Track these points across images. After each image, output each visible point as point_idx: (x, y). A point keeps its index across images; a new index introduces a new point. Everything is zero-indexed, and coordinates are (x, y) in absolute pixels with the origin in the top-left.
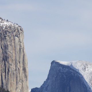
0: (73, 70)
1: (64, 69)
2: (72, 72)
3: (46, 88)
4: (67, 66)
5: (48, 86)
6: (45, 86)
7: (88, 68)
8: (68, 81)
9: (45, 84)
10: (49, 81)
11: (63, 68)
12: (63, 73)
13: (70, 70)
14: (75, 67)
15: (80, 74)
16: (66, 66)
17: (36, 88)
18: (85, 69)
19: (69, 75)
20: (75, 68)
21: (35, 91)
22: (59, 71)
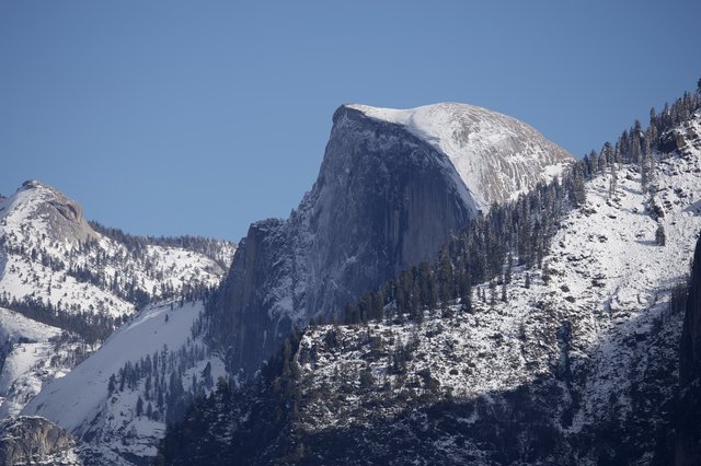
0: (417, 140)
1: (383, 136)
2: (411, 150)
3: (313, 221)
4: (394, 124)
5: (320, 211)
6: (308, 212)
7: (477, 130)
8: (396, 189)
9: (309, 205)
10: (325, 189)
11: (377, 136)
12: (378, 154)
13: (405, 143)
15: (441, 156)
16: (390, 124)
17: (274, 223)
18: (465, 134)
19: (400, 162)
20: (424, 133)
21: (268, 234)
22: (361, 146)
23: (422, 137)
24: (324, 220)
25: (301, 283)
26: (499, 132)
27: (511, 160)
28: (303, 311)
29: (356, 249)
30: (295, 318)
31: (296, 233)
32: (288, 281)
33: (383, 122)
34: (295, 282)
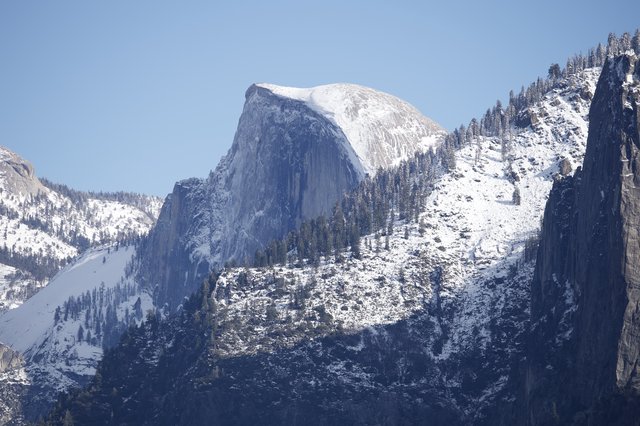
0: (315, 114)
1: (287, 111)
2: (310, 122)
3: (228, 180)
4: (297, 101)
5: (234, 172)
6: (224, 173)
7: (365, 106)
8: (298, 155)
9: (225, 167)
10: (237, 154)
11: (282, 110)
12: (283, 125)
13: (306, 116)
14: (322, 104)
16: (292, 100)
17: (195, 182)
18: (355, 110)
19: (301, 133)
20: (322, 108)
21: (190, 191)
22: (269, 118)
23: (319, 112)
24: (237, 180)
25: (217, 232)
26: (383, 108)
27: (393, 132)
28: (218, 256)
29: (263, 204)
30: (211, 261)
31: (214, 190)
32: (206, 231)
33: (288, 99)
34: (212, 231)
